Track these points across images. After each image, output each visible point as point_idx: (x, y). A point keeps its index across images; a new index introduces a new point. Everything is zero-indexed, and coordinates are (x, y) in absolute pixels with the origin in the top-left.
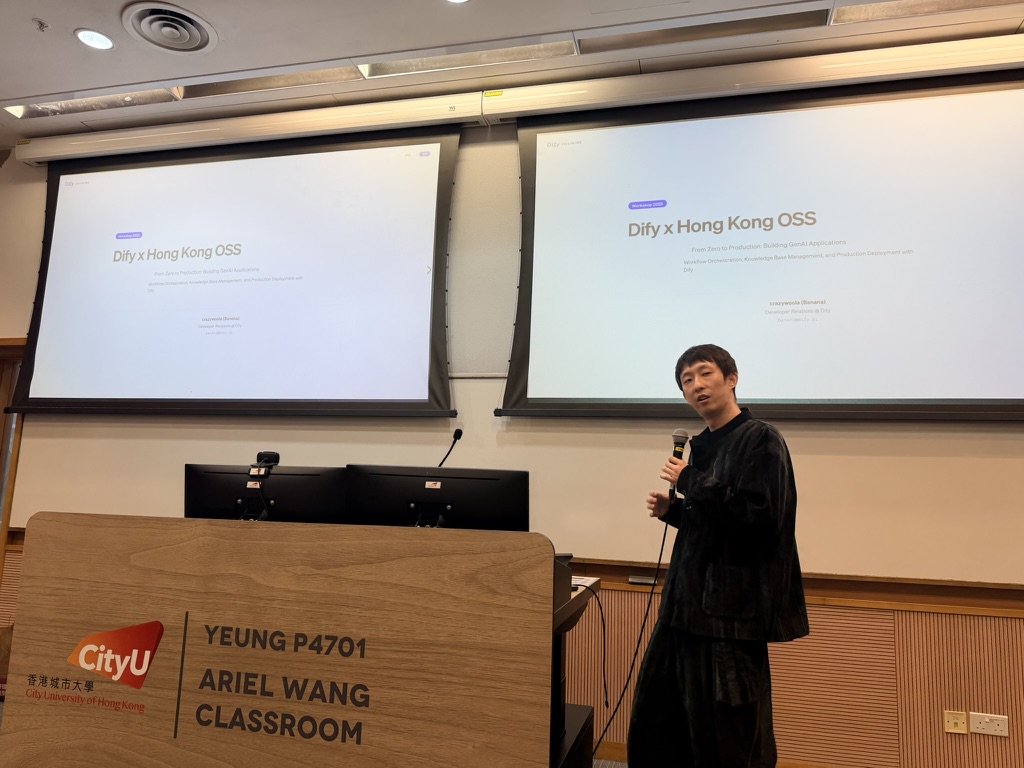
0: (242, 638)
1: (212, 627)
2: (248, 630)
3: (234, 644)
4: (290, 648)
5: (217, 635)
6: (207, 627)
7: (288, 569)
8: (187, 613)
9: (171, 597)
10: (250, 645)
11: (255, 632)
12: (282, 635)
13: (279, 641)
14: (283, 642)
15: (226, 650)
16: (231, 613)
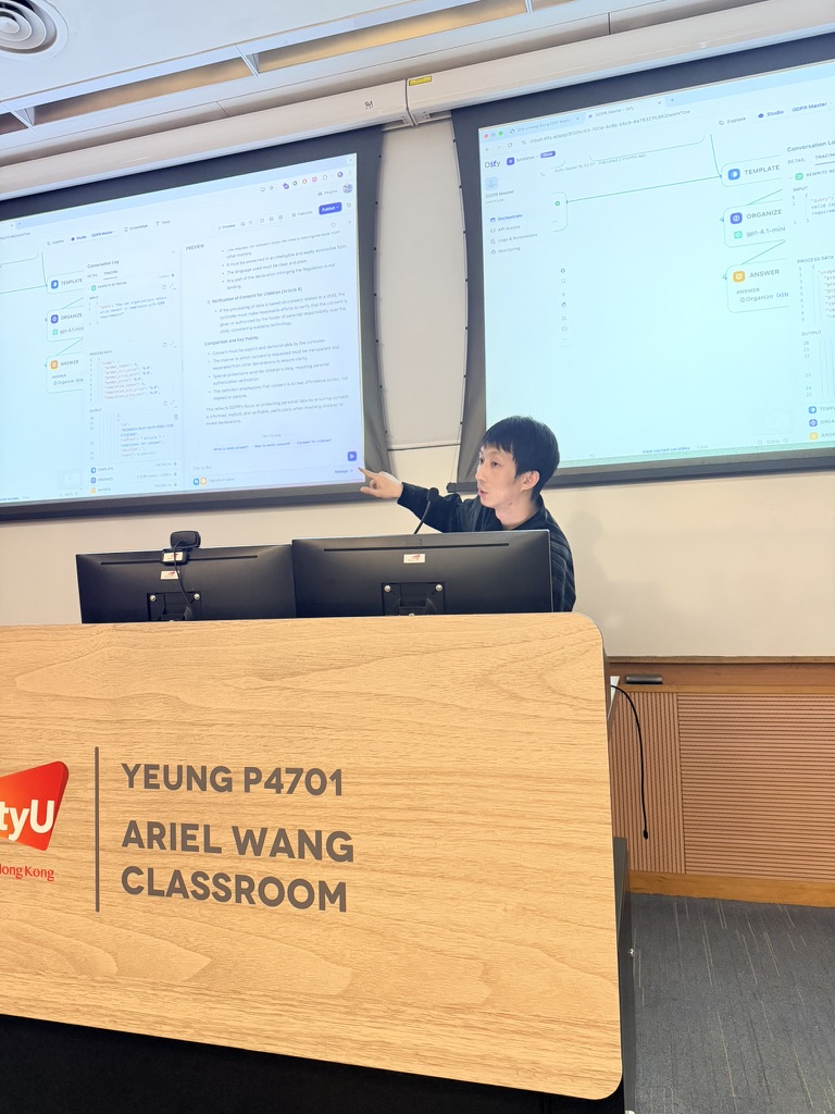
0: (173, 778)
1: (131, 766)
2: (180, 768)
3: (163, 787)
4: (238, 787)
5: (140, 776)
6: (125, 766)
7: (227, 682)
8: (97, 749)
9: (74, 730)
10: (184, 786)
11: (190, 769)
12: (226, 771)
13: (224, 780)
14: (229, 781)
15: (152, 794)
16: (155, 746)
